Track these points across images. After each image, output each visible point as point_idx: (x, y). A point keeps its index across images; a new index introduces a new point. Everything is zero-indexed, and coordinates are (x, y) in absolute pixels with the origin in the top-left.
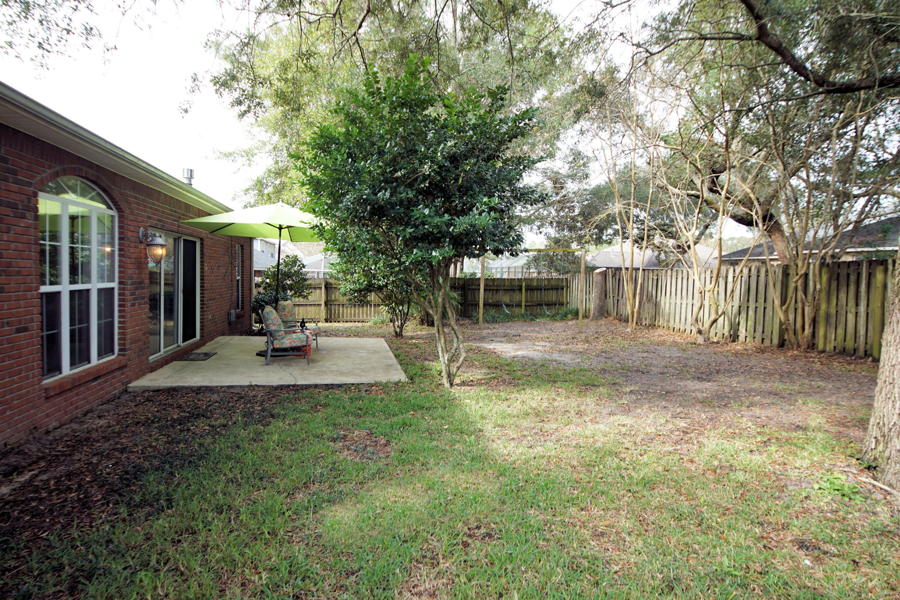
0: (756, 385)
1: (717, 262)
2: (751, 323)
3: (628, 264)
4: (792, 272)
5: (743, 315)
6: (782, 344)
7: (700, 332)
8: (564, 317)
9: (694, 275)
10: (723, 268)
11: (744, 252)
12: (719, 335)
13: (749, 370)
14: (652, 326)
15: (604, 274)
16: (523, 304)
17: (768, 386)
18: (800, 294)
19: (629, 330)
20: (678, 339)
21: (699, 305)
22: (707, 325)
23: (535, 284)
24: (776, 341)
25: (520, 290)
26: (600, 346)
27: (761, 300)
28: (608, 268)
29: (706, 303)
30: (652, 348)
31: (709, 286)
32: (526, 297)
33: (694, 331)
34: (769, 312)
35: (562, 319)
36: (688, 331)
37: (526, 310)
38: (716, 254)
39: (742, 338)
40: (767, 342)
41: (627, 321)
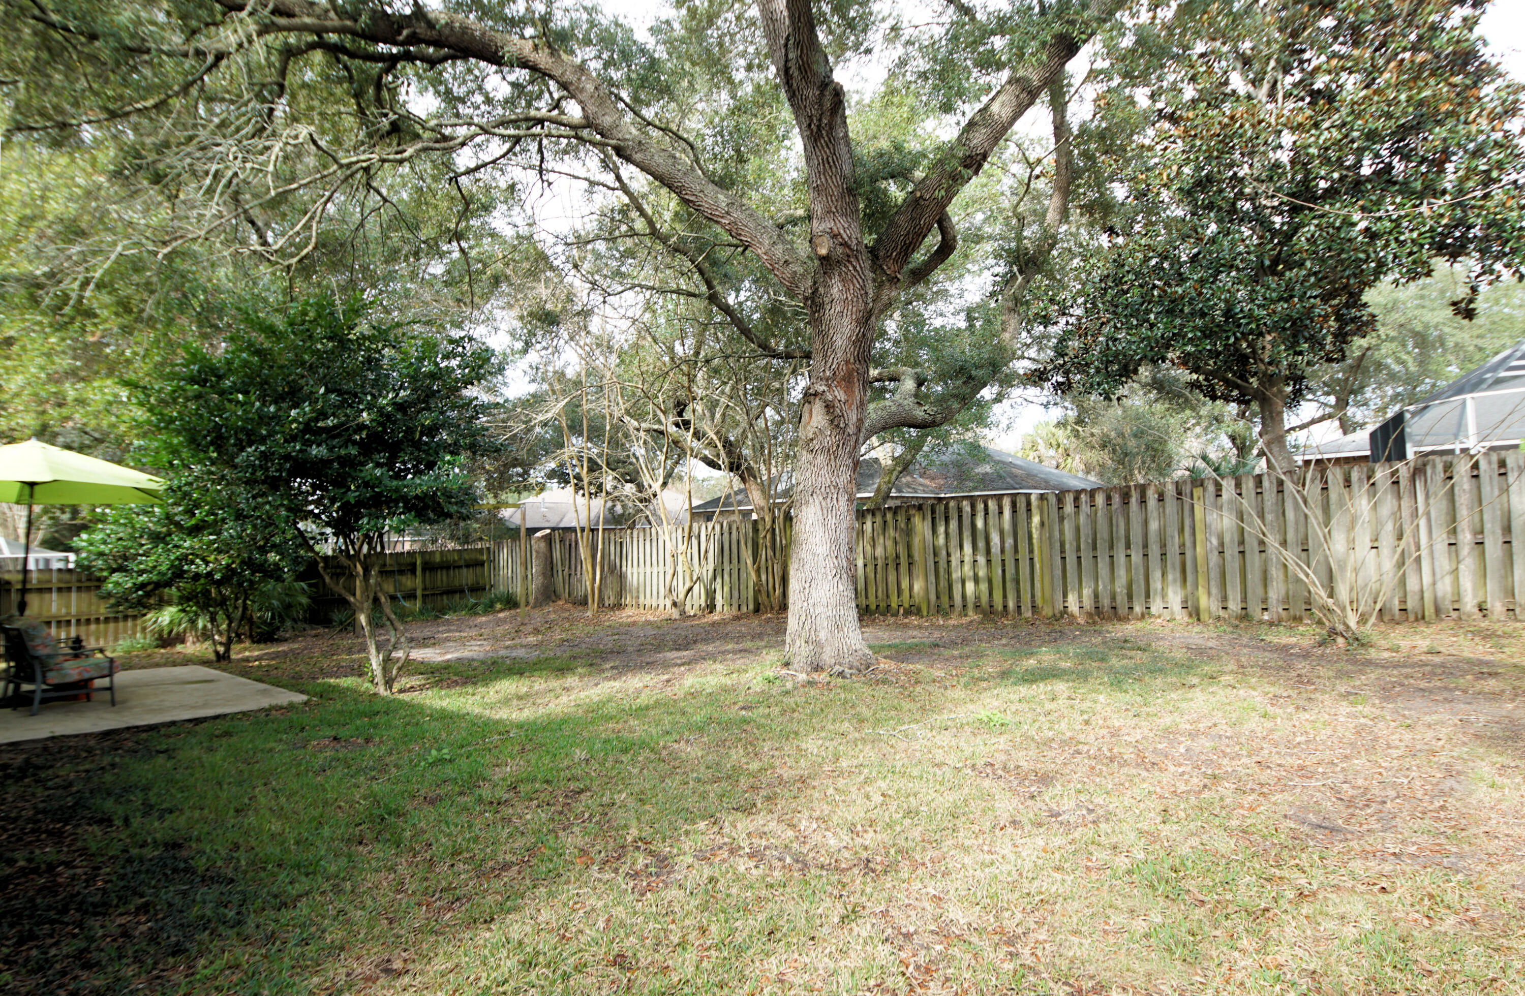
0: (730, 647)
1: (688, 516)
2: (726, 589)
3: (584, 523)
4: (760, 527)
5: (719, 580)
6: (757, 610)
7: (675, 604)
8: (489, 608)
9: (665, 536)
10: (695, 526)
11: (715, 502)
12: (696, 607)
13: (725, 637)
14: (618, 606)
15: (548, 539)
16: (419, 593)
17: (740, 646)
18: (770, 552)
19: (589, 614)
20: (650, 618)
21: (671, 572)
22: (682, 596)
23: (438, 558)
24: (751, 607)
25: (413, 571)
26: (558, 636)
27: (735, 561)
28: (553, 529)
29: (680, 569)
30: (622, 630)
31: (682, 548)
32: (424, 581)
33: (669, 603)
34: (743, 575)
35: (486, 612)
36: (661, 607)
37: (424, 602)
38: (687, 506)
39: (719, 608)
40: (744, 609)
41: (584, 602)
